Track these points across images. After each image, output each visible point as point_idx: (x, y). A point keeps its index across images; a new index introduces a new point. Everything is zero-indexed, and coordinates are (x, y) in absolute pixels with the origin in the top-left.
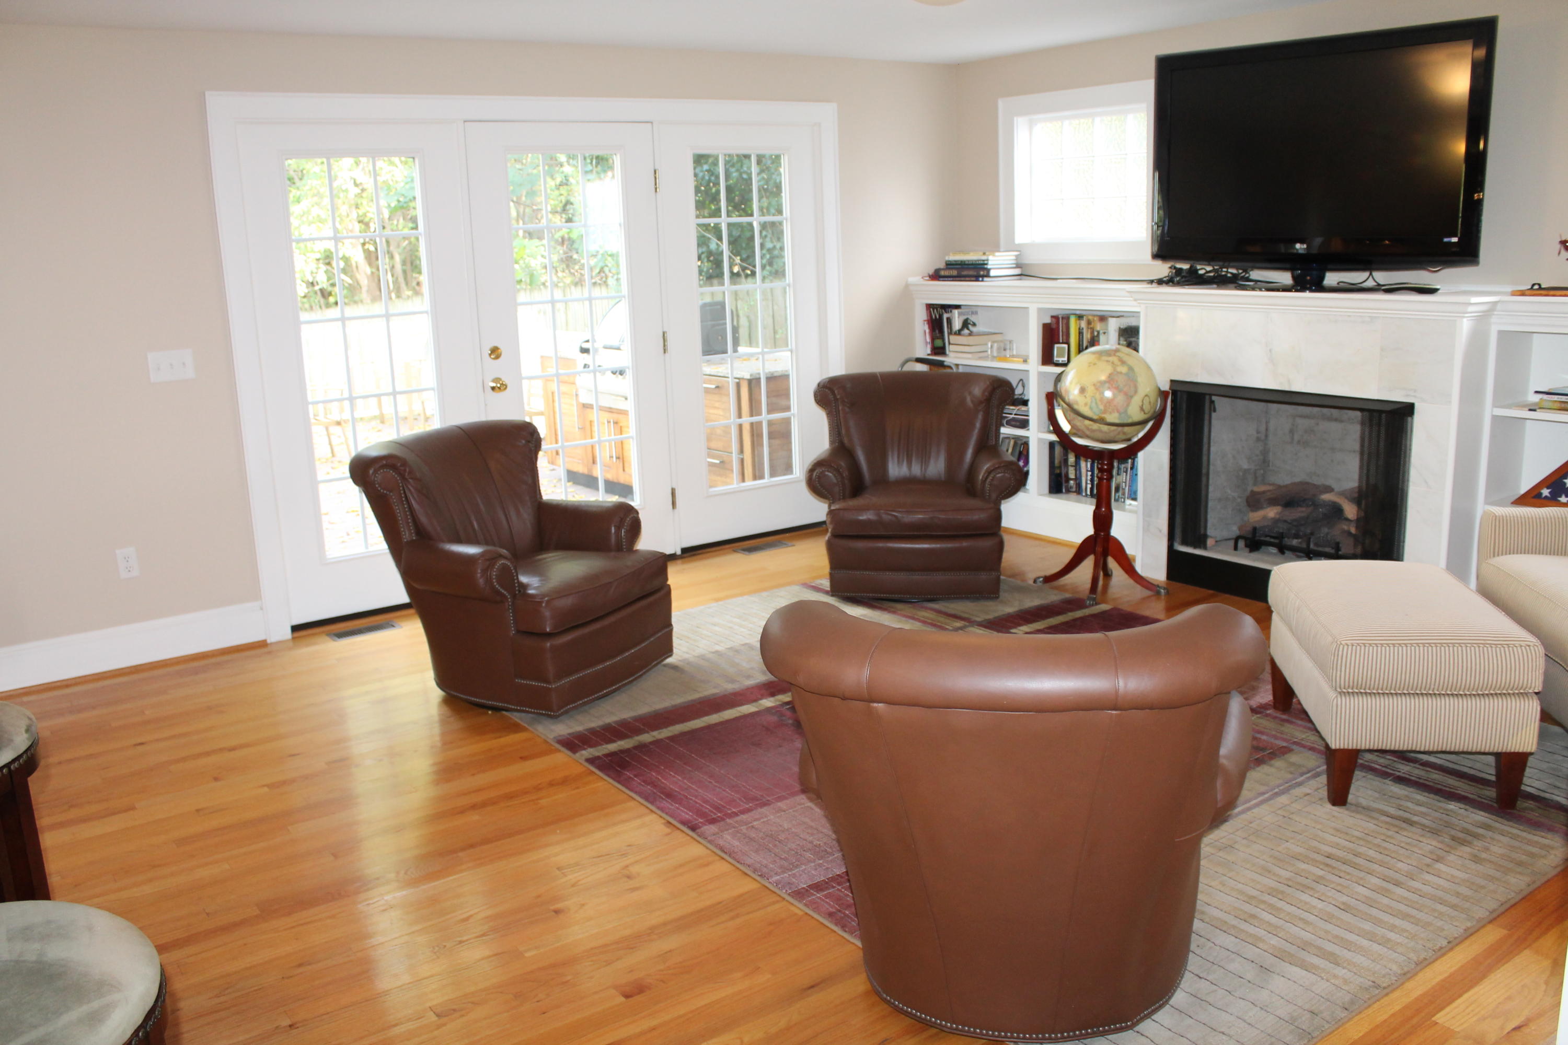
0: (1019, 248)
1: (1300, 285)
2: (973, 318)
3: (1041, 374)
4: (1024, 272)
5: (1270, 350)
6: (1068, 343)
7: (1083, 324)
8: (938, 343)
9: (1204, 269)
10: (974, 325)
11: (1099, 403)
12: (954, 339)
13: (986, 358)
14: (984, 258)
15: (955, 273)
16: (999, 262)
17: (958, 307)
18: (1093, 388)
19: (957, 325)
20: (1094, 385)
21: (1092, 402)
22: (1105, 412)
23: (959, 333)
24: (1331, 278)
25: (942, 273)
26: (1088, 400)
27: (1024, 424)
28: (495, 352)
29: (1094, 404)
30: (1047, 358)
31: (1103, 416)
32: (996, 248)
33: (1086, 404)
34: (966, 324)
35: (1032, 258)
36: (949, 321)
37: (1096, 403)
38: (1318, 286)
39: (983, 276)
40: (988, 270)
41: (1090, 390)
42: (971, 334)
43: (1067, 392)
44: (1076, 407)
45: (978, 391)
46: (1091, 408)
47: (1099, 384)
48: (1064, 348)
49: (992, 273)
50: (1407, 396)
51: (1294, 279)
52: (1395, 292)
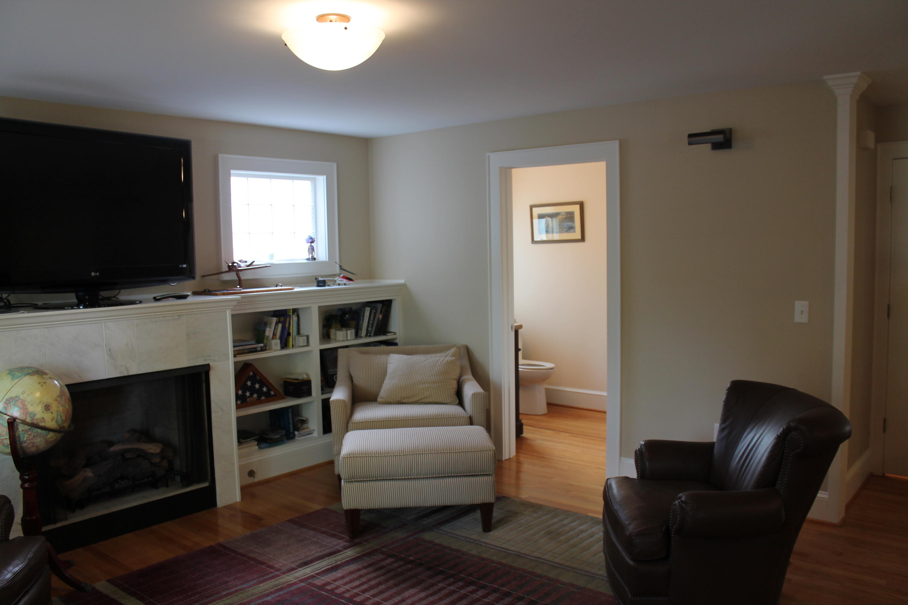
1: (81, 303)
18: (56, 403)
20: (56, 400)
21: (57, 416)
26: (55, 415)
29: (59, 417)
33: (53, 419)
41: (55, 407)
46: (57, 421)
47: (59, 399)
50: (205, 360)
51: (78, 298)
52: (164, 300)
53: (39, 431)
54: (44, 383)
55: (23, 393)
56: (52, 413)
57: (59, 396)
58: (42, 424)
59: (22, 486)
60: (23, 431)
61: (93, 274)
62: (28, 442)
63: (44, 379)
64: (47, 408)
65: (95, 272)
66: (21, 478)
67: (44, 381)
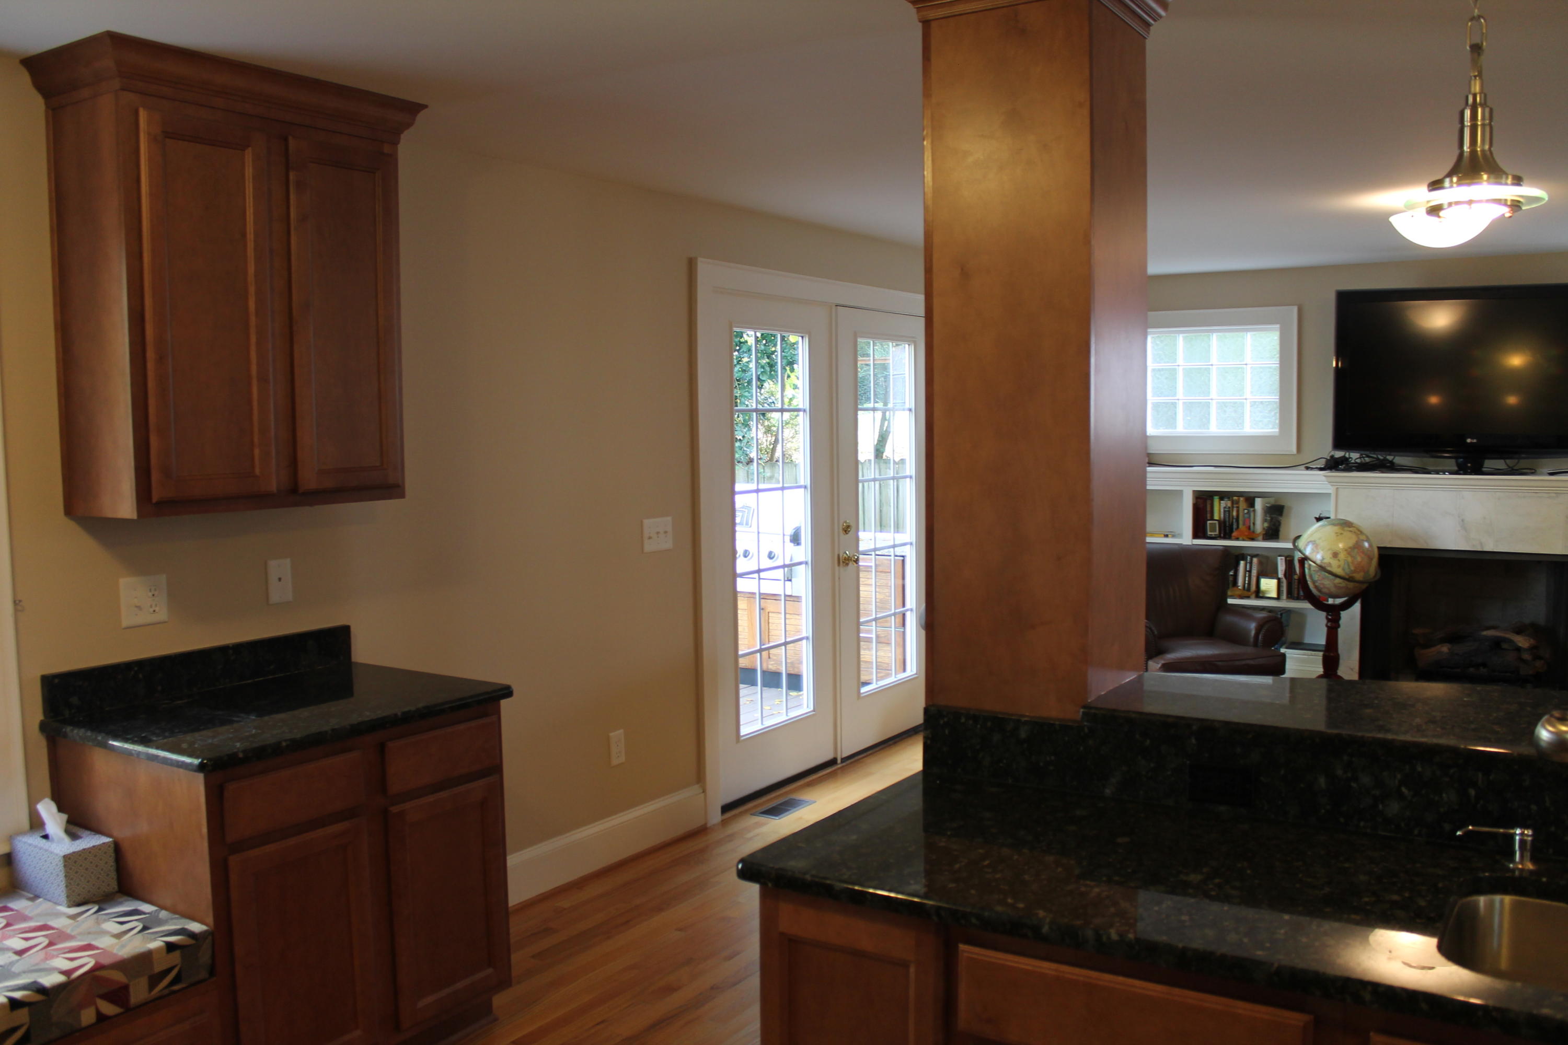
1: (1462, 470)
5: (1463, 520)
7: (1229, 504)
9: (1354, 456)
11: (1351, 565)
18: (1345, 553)
20: (1346, 550)
22: (1355, 572)
24: (1489, 464)
26: (1342, 563)
28: (846, 529)
29: (1345, 566)
31: (1354, 575)
33: (1339, 566)
37: (1348, 565)
38: (1477, 470)
41: (1342, 556)
46: (1343, 569)
47: (1349, 550)
48: (1215, 524)
51: (1458, 465)
52: (1564, 474)
53: (1327, 574)
54: (1341, 534)
55: (1320, 539)
56: (1339, 560)
57: (1350, 548)
58: (1329, 569)
59: (1327, 626)
60: (1314, 571)
61: (1469, 440)
62: (1319, 582)
63: (1344, 530)
64: (1335, 555)
65: (1472, 438)
66: (1327, 618)
67: (1343, 532)
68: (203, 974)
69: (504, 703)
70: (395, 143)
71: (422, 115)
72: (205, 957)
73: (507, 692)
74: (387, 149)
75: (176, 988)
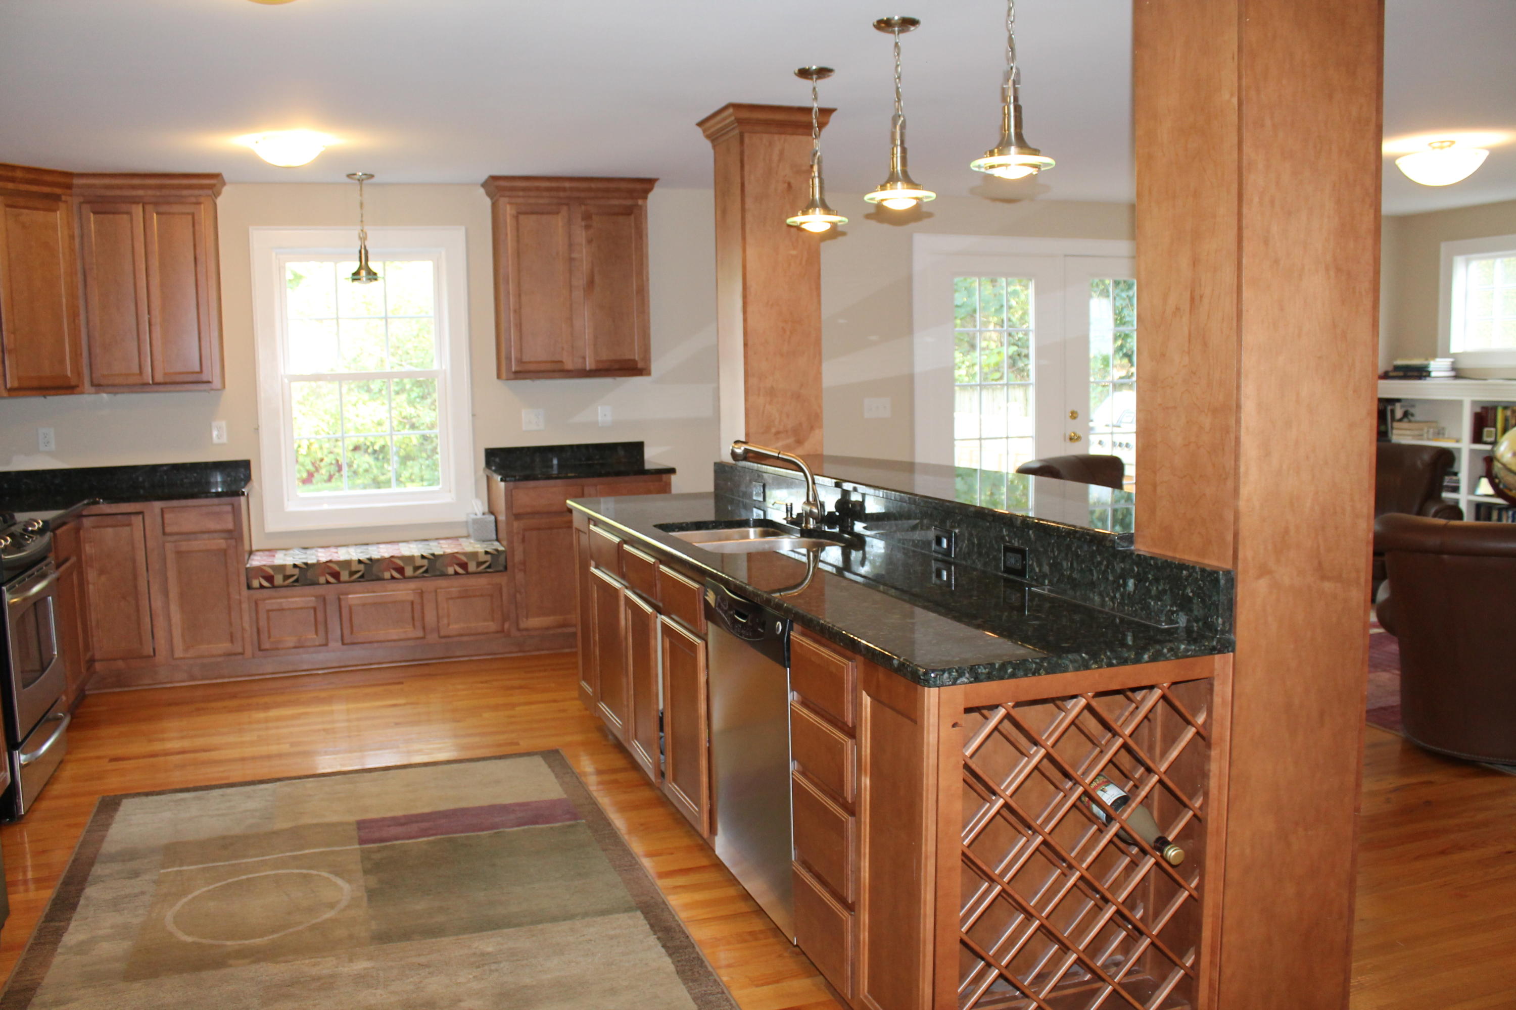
0: (1454, 356)
2: (1411, 410)
3: (1472, 452)
4: (1458, 373)
6: (1495, 426)
7: (1509, 413)
8: (1383, 428)
10: (1412, 415)
12: (1395, 425)
13: (1422, 439)
14: (1426, 363)
15: (1401, 374)
16: (1439, 367)
17: (1398, 400)
19: (1399, 414)
23: (1400, 420)
25: (1391, 374)
27: (1456, 489)
28: (1074, 415)
30: (1477, 438)
32: (1434, 356)
34: (1406, 414)
35: (1464, 364)
36: (1393, 412)
39: (1425, 377)
40: (1429, 372)
42: (1410, 421)
43: (1502, 456)
44: (1509, 466)
45: (1426, 457)
48: (1491, 431)
49: (1433, 374)
68: (501, 568)
69: (674, 478)
70: (645, 198)
71: (657, 184)
72: (502, 559)
73: (672, 471)
74: (640, 202)
75: (489, 570)
